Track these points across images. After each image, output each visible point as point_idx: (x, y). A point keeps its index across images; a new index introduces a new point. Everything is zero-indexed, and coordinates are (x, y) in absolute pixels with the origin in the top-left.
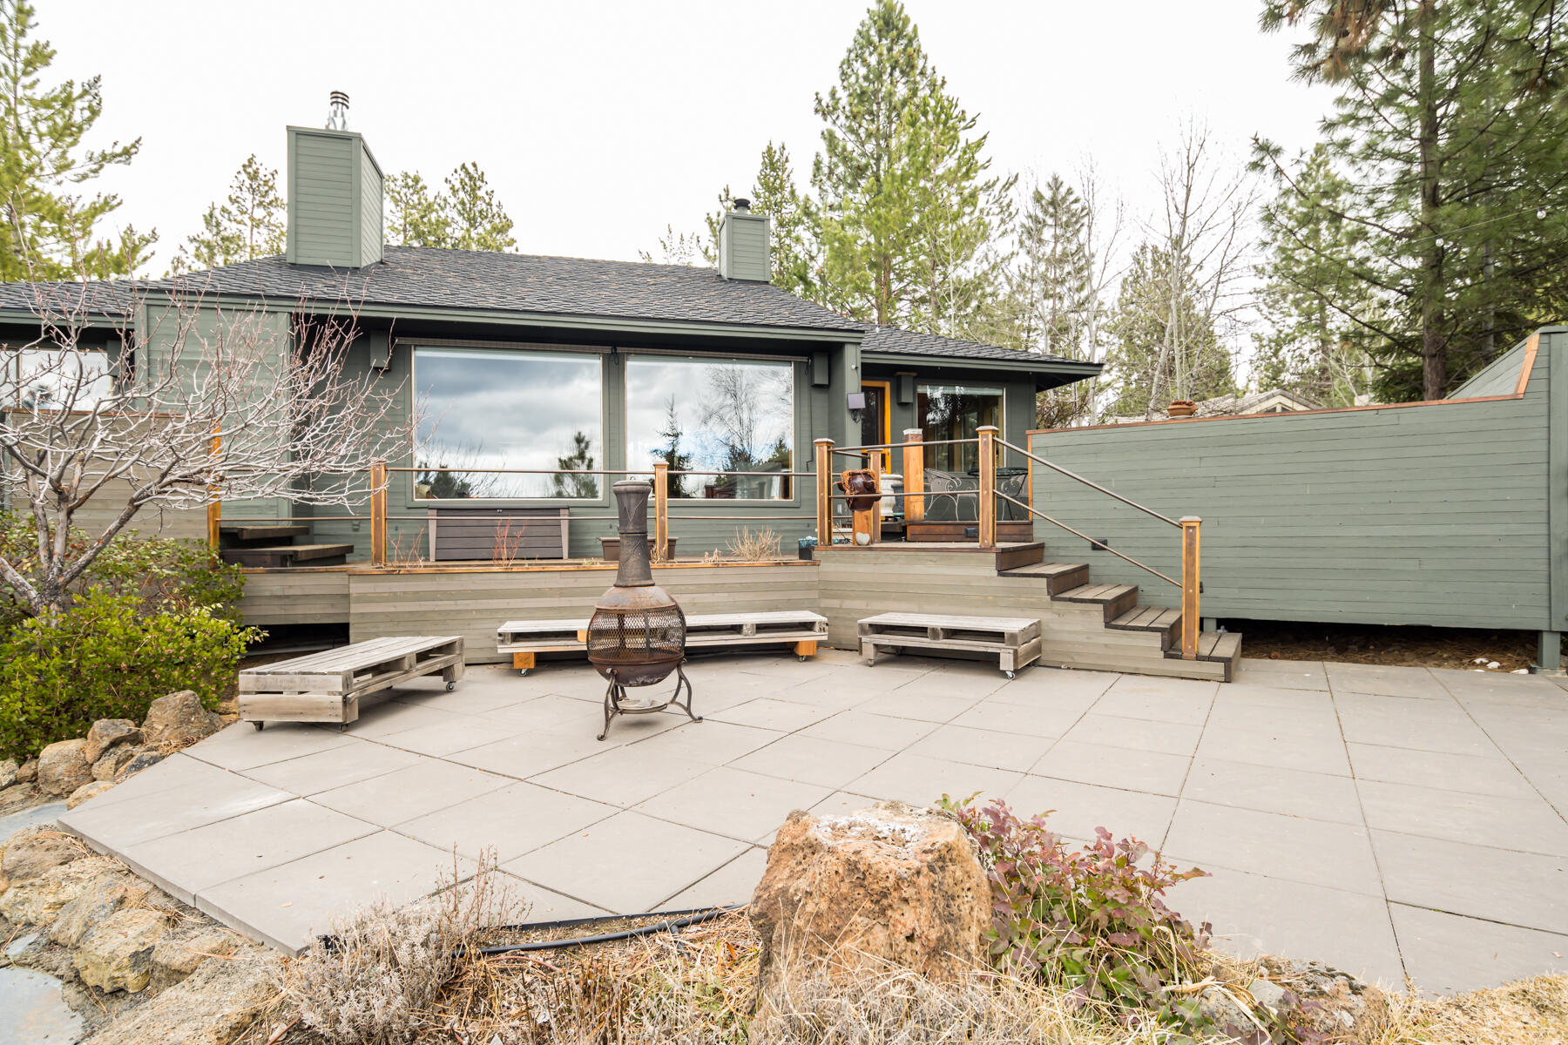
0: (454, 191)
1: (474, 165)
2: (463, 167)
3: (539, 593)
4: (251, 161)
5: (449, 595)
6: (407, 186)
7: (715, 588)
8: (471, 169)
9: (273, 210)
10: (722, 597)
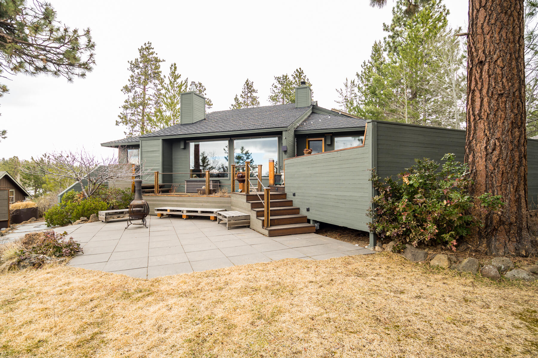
0: (294, 78)
1: (300, 69)
2: (297, 70)
3: (173, 201)
4: (247, 81)
5: (158, 201)
6: (284, 79)
7: (208, 202)
8: (299, 70)
9: (252, 93)
10: (208, 204)
